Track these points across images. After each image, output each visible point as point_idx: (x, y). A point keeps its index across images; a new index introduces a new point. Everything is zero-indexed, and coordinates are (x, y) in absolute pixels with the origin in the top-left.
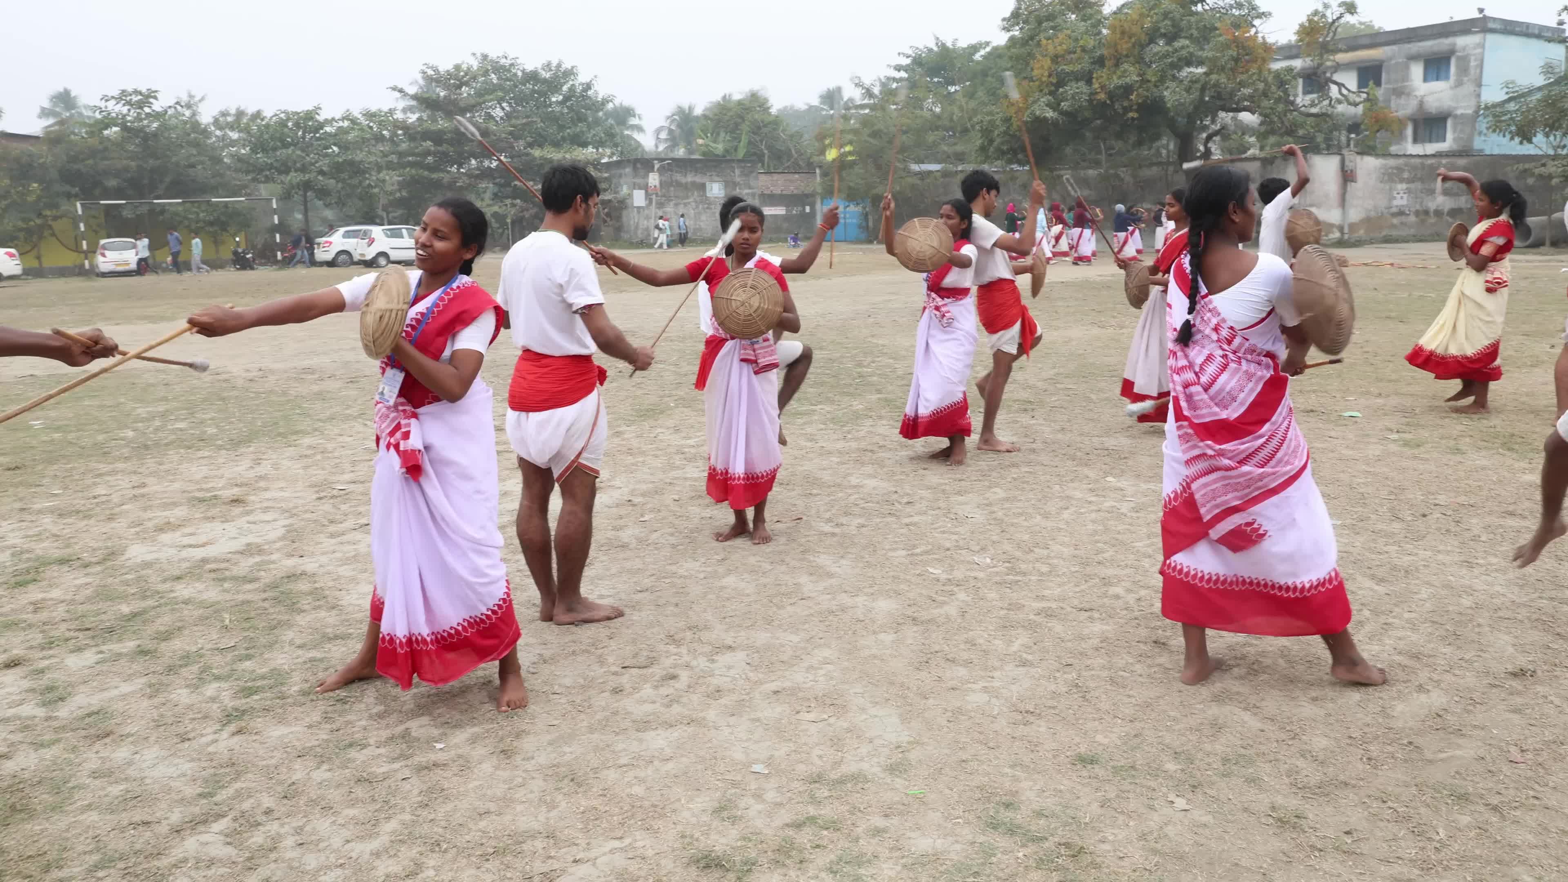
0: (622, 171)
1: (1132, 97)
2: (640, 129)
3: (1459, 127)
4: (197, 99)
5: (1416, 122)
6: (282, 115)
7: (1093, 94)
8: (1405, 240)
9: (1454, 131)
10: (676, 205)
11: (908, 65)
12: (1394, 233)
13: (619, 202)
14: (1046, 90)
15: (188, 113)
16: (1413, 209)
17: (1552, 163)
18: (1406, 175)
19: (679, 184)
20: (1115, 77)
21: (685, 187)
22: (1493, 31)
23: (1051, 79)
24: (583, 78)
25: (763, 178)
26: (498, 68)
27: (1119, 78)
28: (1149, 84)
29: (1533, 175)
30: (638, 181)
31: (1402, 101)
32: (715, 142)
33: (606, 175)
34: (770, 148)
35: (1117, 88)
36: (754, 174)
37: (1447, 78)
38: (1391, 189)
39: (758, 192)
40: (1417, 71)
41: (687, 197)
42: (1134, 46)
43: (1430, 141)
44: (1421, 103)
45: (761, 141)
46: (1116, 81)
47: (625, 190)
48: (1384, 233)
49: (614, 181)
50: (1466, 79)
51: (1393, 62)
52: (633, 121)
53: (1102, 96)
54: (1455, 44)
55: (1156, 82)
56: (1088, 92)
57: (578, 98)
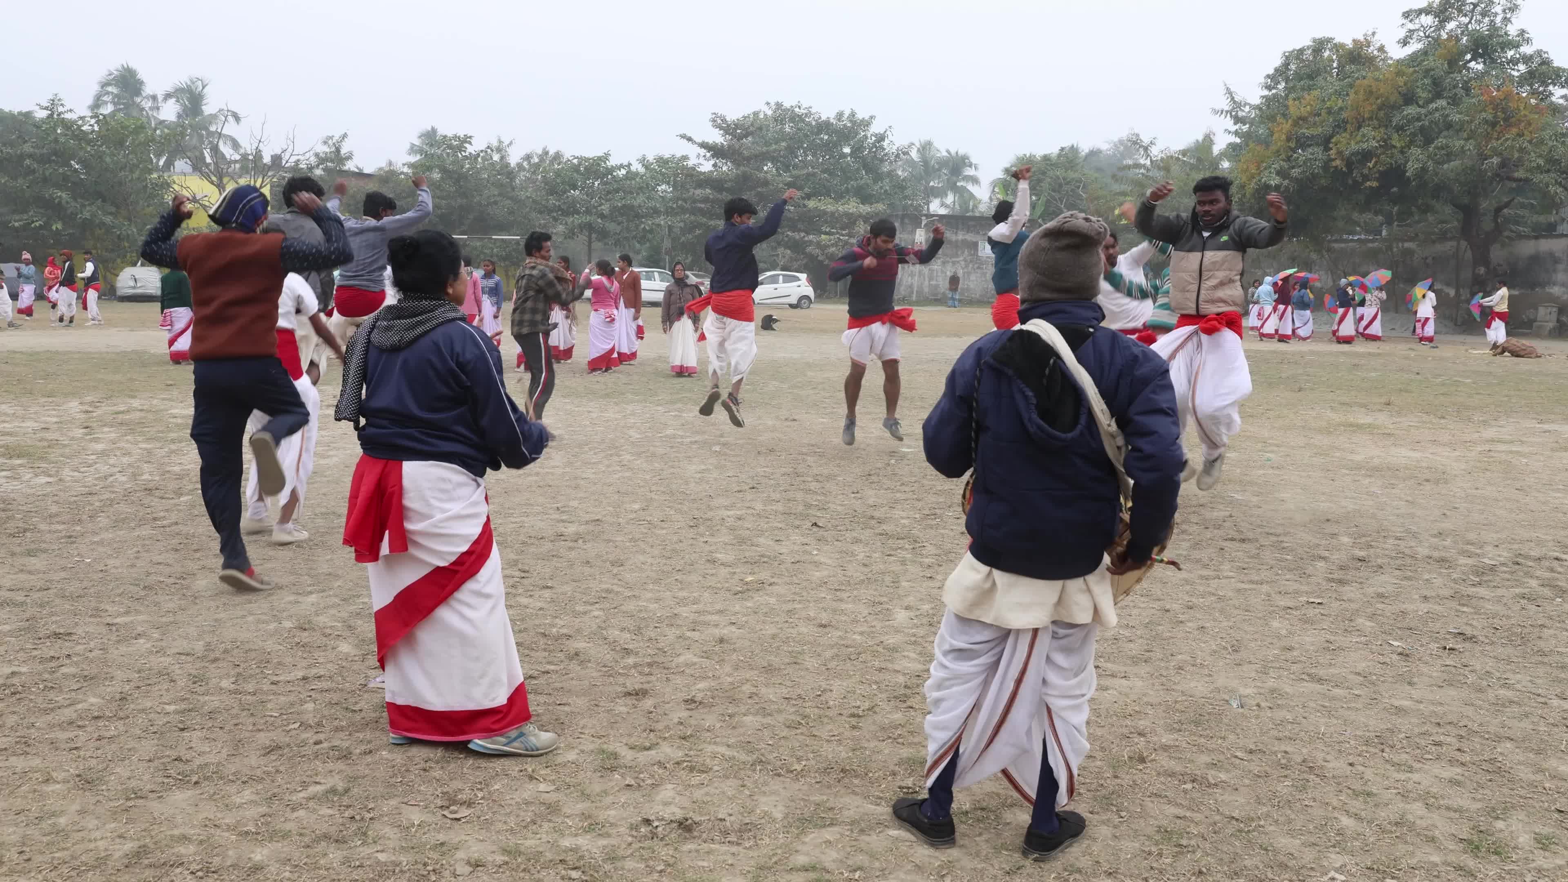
1: (1372, 164)
2: (975, 180)
4: (506, 143)
6: (575, 161)
7: (1330, 160)
10: (944, 263)
15: (496, 157)
20: (1353, 143)
21: (956, 245)
23: (1289, 144)
24: (876, 128)
26: (795, 118)
27: (1358, 143)
28: (1395, 151)
35: (1353, 154)
41: (957, 256)
42: (1380, 109)
53: (1338, 163)
55: (1402, 147)
56: (1325, 158)
57: (870, 149)
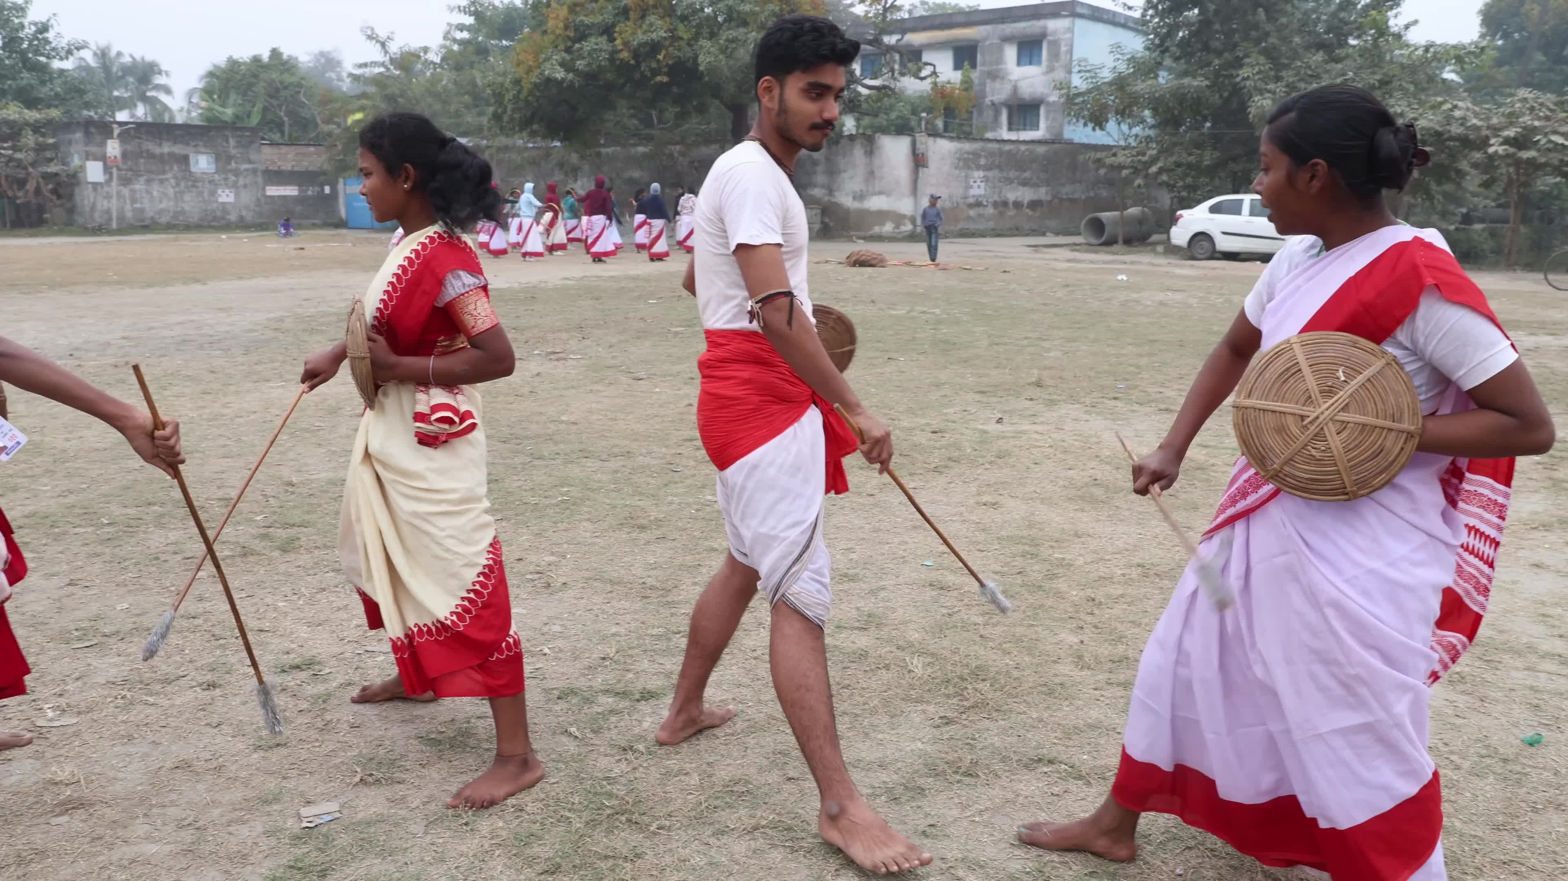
0: (71, 136)
1: (660, 57)
2: (168, 91)
3: (1051, 115)
5: (1010, 108)
7: (616, 52)
8: (983, 235)
9: (1047, 119)
10: (149, 181)
11: (471, 25)
12: (972, 226)
13: (68, 176)
14: (562, 47)
16: (991, 200)
17: (1123, 152)
18: (983, 161)
19: (151, 156)
20: (639, 32)
21: (161, 159)
22: (1081, 16)
23: (568, 33)
25: (267, 150)
27: (645, 32)
28: (683, 43)
29: (1104, 166)
30: (93, 149)
31: (997, 85)
32: (223, 106)
33: (51, 141)
34: (290, 114)
35: (641, 45)
36: (256, 145)
37: (1039, 63)
38: (967, 177)
39: (261, 167)
40: (1011, 53)
41: (164, 172)
43: (1025, 129)
44: (1015, 89)
45: (280, 106)
46: (641, 37)
47: (76, 161)
48: (960, 226)
49: (62, 148)
50: (1057, 65)
51: (988, 43)
52: (159, 80)
53: (625, 55)
54: (1045, 28)
55: (689, 40)
56: (610, 49)
57: (31, 41)
